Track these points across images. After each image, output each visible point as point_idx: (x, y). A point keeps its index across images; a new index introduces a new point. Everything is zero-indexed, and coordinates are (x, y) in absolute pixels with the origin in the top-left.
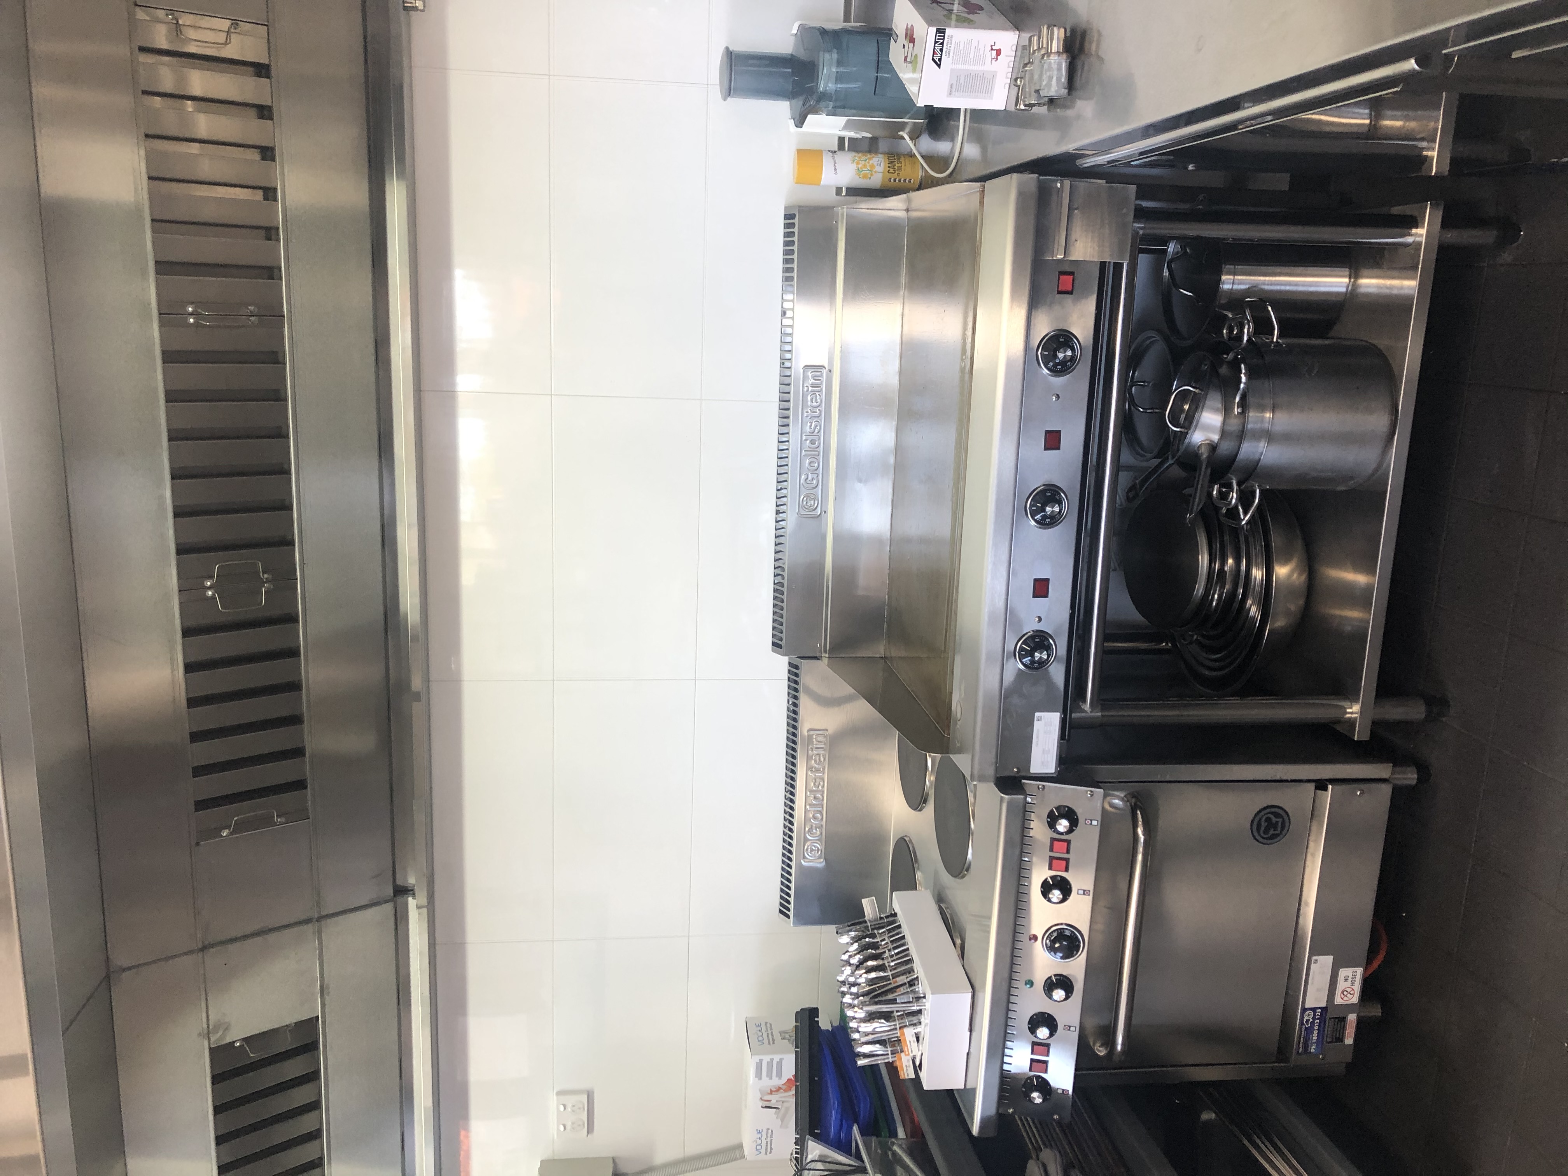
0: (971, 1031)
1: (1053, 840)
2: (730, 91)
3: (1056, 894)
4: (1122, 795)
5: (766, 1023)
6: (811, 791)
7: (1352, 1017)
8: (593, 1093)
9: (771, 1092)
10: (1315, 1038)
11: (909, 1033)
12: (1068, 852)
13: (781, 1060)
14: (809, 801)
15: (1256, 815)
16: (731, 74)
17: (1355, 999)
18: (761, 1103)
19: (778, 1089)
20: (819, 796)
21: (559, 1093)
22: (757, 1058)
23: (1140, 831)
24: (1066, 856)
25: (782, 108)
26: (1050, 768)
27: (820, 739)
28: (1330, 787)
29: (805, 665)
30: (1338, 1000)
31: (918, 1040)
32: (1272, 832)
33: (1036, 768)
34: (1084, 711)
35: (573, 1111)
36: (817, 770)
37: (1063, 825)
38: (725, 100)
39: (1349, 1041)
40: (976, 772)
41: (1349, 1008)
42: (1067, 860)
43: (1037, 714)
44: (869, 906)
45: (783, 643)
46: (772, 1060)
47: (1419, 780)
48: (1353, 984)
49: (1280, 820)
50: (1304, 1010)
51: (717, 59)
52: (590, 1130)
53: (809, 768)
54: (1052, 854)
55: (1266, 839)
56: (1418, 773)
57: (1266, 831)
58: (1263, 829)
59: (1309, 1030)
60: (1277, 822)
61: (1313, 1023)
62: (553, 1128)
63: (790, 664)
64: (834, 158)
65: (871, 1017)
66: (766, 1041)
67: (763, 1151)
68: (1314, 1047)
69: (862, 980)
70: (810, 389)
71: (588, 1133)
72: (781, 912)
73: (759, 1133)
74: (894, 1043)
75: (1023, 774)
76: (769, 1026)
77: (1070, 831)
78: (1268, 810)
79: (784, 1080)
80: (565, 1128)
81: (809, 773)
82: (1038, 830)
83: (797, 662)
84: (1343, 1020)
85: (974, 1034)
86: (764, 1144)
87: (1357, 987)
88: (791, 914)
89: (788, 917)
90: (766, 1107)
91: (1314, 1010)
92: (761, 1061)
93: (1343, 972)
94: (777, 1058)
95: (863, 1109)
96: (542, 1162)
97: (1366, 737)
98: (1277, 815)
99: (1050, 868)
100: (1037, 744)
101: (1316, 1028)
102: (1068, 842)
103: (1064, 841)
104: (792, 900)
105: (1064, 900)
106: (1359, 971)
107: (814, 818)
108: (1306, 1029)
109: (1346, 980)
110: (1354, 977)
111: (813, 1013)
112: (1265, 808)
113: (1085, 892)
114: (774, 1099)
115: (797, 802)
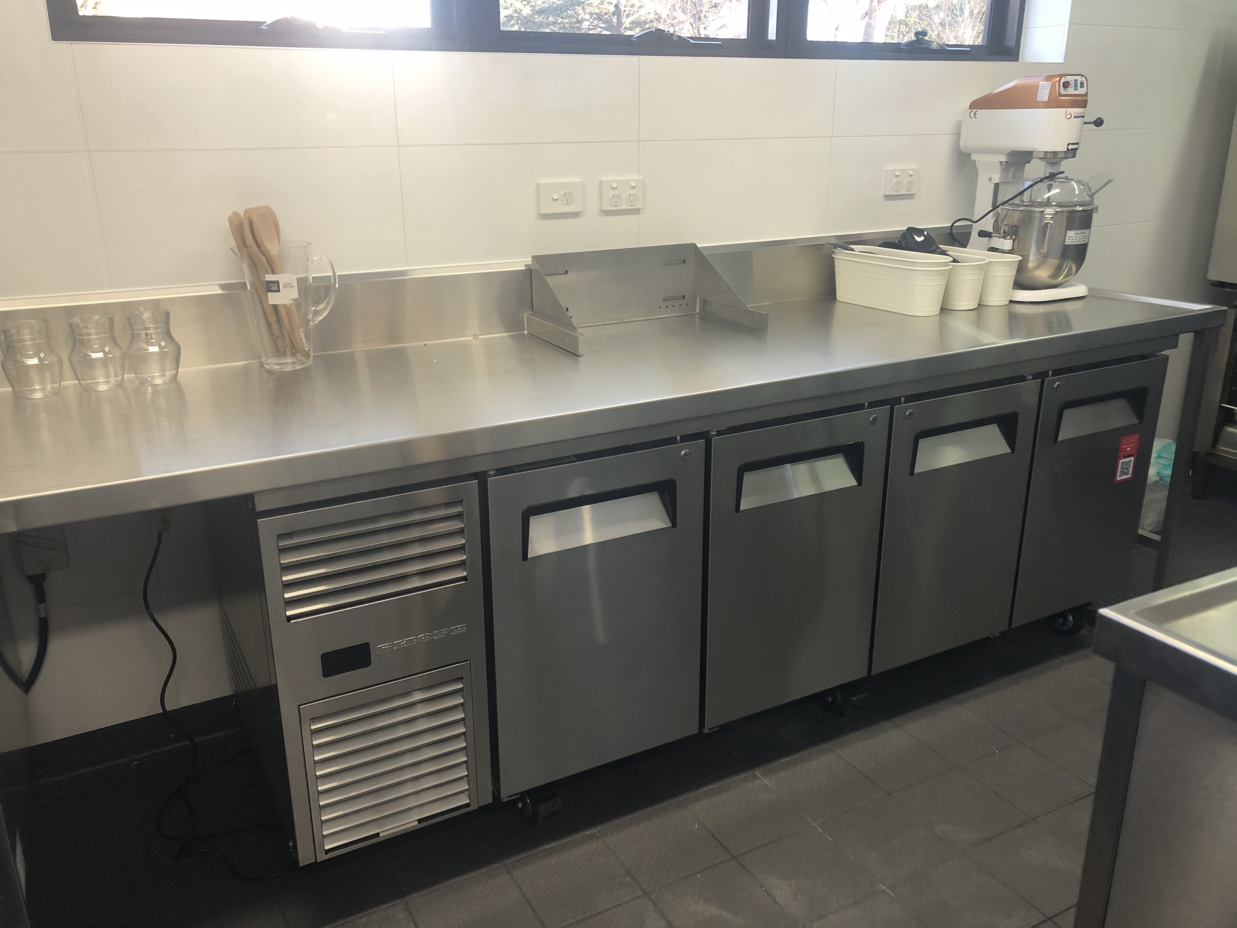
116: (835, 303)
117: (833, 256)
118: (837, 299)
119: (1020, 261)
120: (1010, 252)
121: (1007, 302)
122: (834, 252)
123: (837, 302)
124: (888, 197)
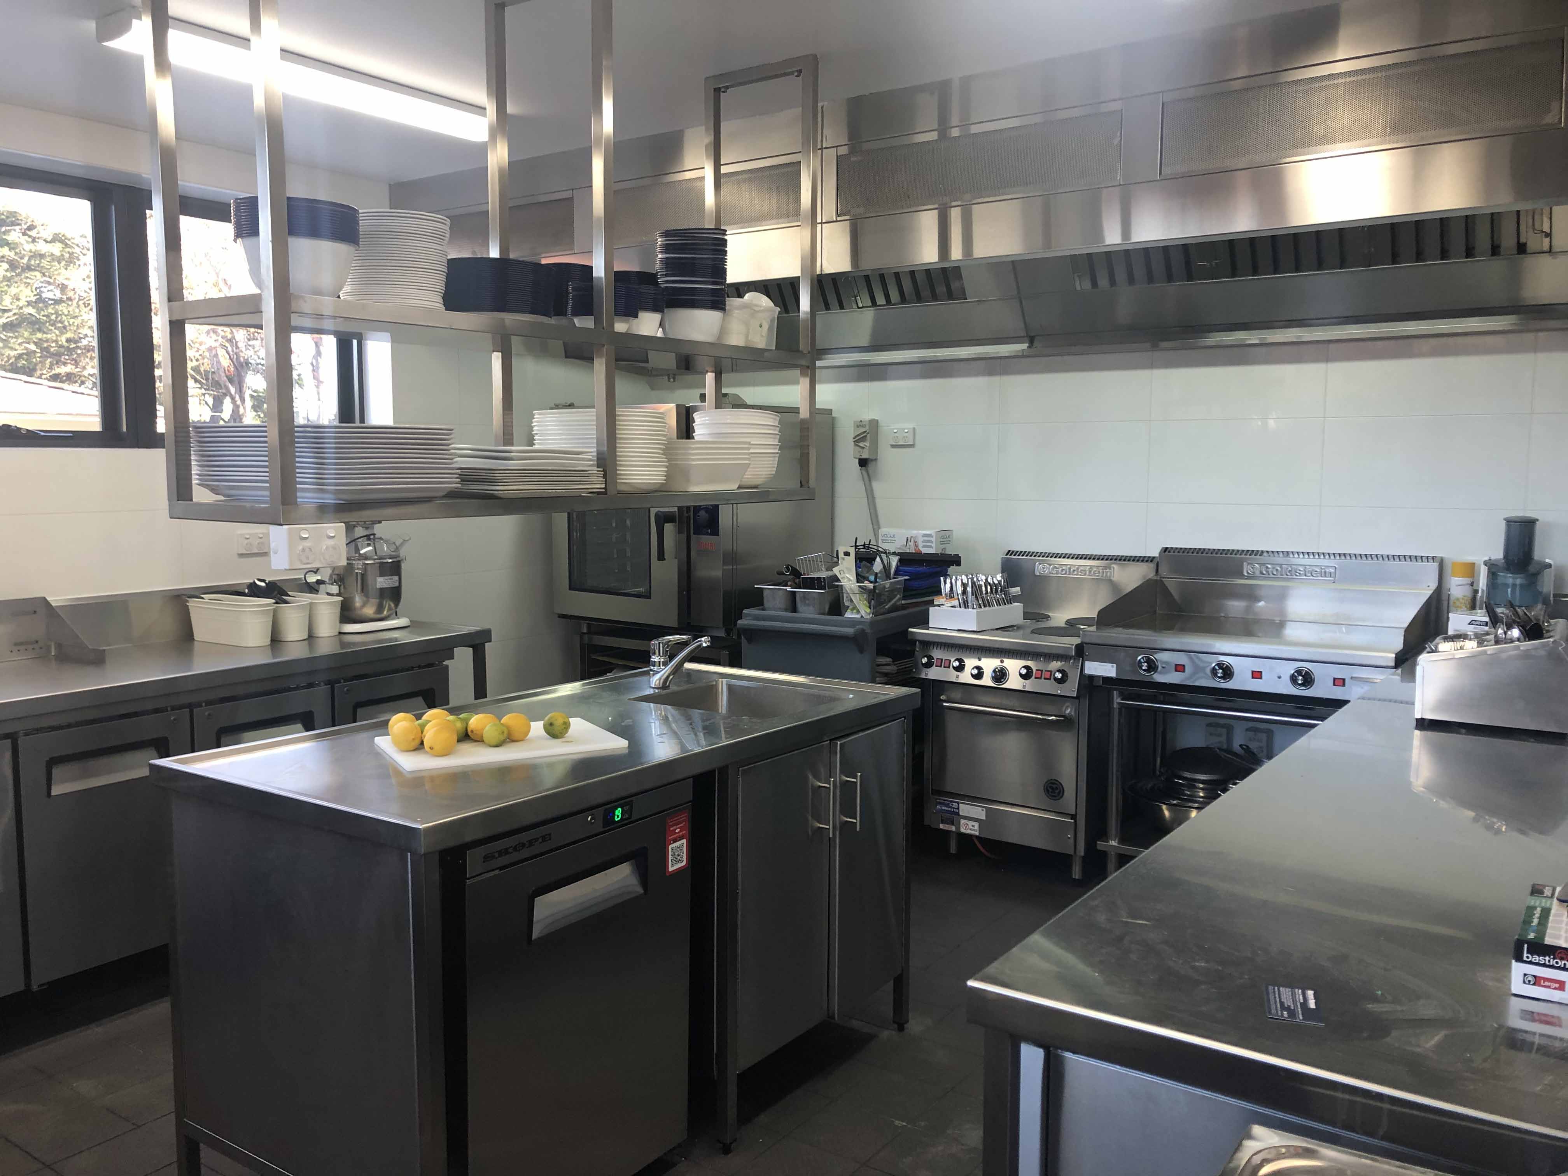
1: (1051, 672)
2: (1509, 522)
3: (1024, 671)
4: (1073, 713)
5: (950, 541)
6: (1078, 569)
7: (953, 828)
8: (914, 447)
9: (915, 542)
10: (944, 808)
11: (956, 603)
12: (1045, 679)
13: (932, 548)
14: (1072, 567)
15: (1060, 783)
16: (1520, 522)
17: (963, 830)
18: (909, 537)
19: (917, 546)
20: (1075, 573)
21: (914, 429)
22: (934, 535)
23: (1053, 718)
24: (1043, 677)
25: (1497, 553)
26: (1087, 671)
27: (1109, 574)
28: (1073, 821)
29: (1152, 566)
30: (962, 821)
31: (952, 607)
32: (1050, 790)
33: (1087, 664)
34: (1117, 698)
35: (904, 437)
36: (1090, 572)
37: (1059, 675)
38: (1505, 519)
39: (942, 826)
40: (1086, 633)
41: (958, 827)
42: (1040, 678)
43: (1115, 665)
44: (1016, 590)
45: (1167, 553)
46: (932, 542)
47: (1075, 879)
48: (970, 829)
49: (1056, 794)
50: (958, 803)
51: (1530, 514)
52: (893, 446)
53: (1091, 567)
54: (1044, 671)
55: (1047, 788)
56: (1078, 880)
57: (1051, 787)
58: (1052, 785)
59: (948, 806)
60: (1055, 793)
61: (951, 807)
62: (895, 427)
63: (1154, 557)
64: (1468, 584)
65: (964, 586)
66: (942, 540)
67: (884, 538)
68: (940, 807)
69: (981, 583)
70: (1323, 570)
71: (891, 445)
72: (1009, 551)
73: (894, 536)
74: (951, 595)
75: (1085, 657)
76: (949, 542)
77: (1056, 679)
78: (1062, 789)
79: (921, 549)
80: (895, 432)
81: (1089, 567)
82: (1055, 665)
83: (1155, 561)
84: (953, 824)
86: (887, 539)
87: (969, 832)
88: (1008, 556)
89: (1007, 555)
90: (907, 540)
91: (958, 808)
92: (933, 537)
93: (976, 825)
94: (933, 545)
95: (916, 584)
96: (877, 420)
97: (1099, 847)
98: (1059, 793)
99: (1037, 670)
100: (1100, 665)
101: (949, 809)
102: (1050, 679)
103: (1050, 677)
104: (1016, 557)
105: (1021, 675)
106: (977, 833)
107: (1062, 570)
108: (949, 804)
109: (973, 826)
110: (974, 830)
111: (958, 563)
112: (1062, 786)
113: (1024, 686)
114: (911, 544)
115: (1072, 560)
116: (193, 644)
117: (187, 604)
118: (195, 638)
119: (342, 601)
120: (338, 595)
121: (337, 634)
122: (187, 601)
123: (196, 643)
124: (241, 555)
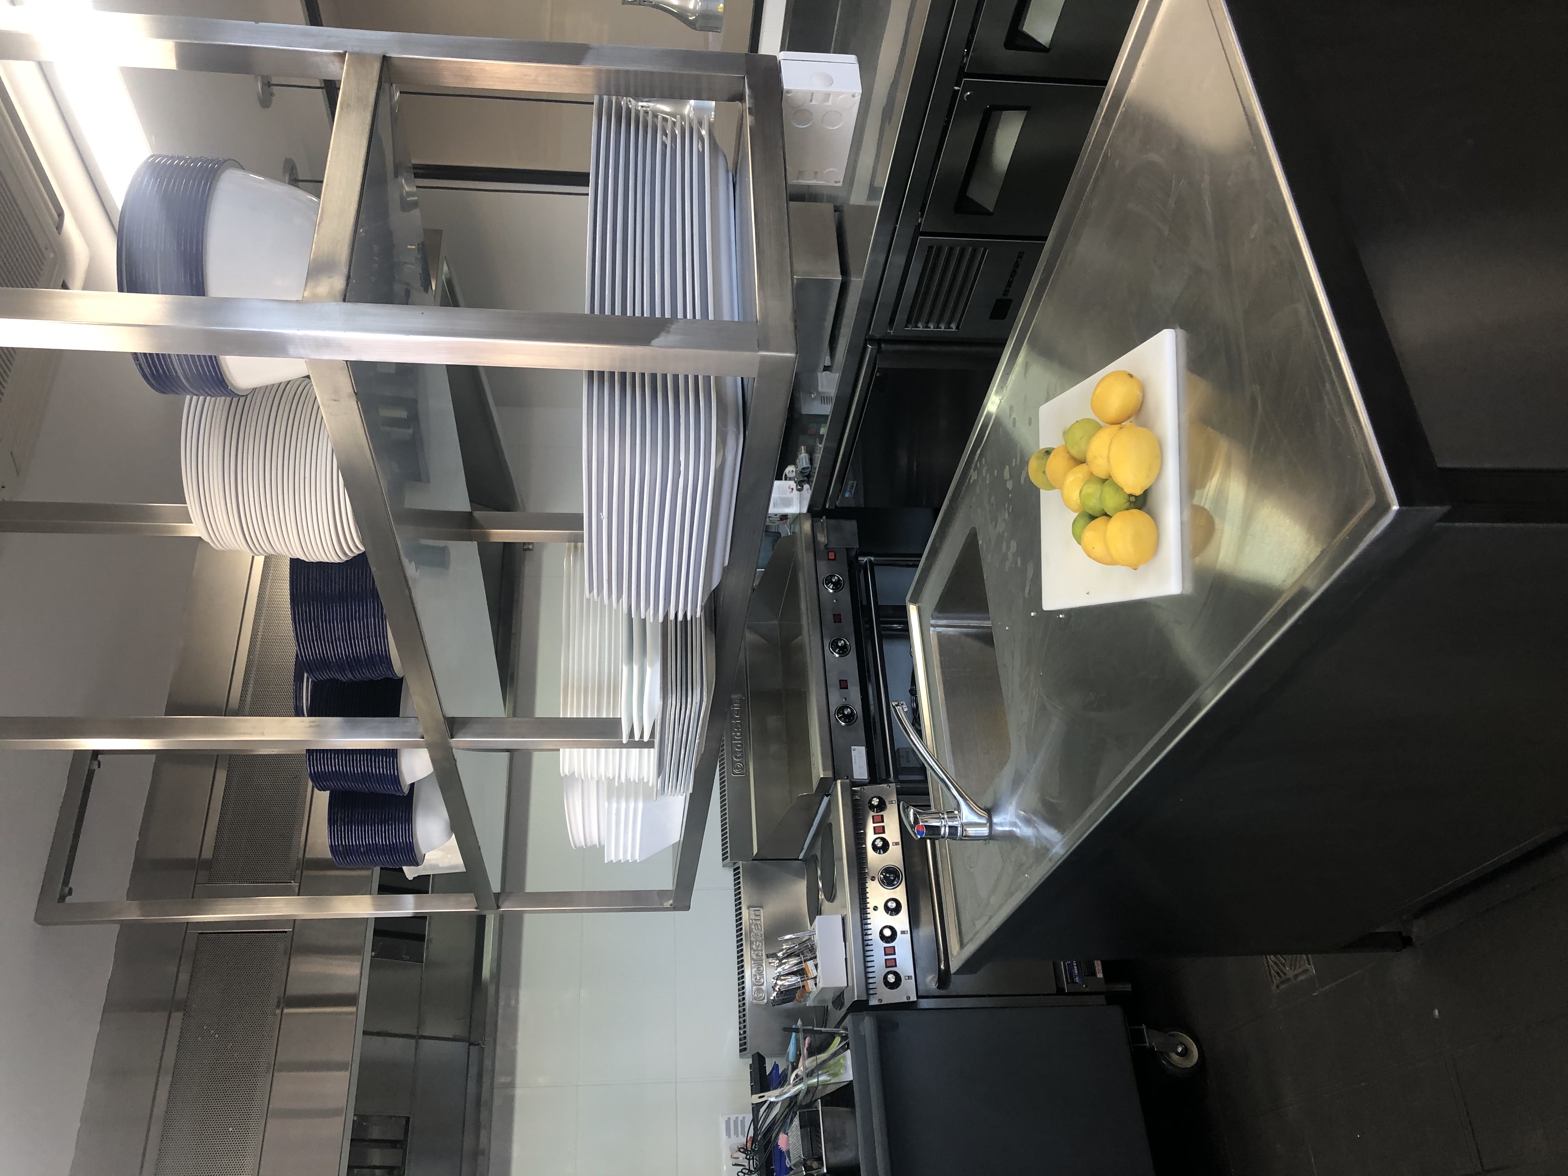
0: (845, 941)
9: (739, 1150)
10: (1076, 972)
11: (810, 965)
12: (883, 822)
13: (744, 1118)
20: (759, 962)
31: (816, 968)
39: (1101, 975)
68: (1077, 978)
85: (847, 943)
92: (729, 1119)
100: (856, 763)
105: (886, 851)
113: (897, 844)
114: (741, 1157)
